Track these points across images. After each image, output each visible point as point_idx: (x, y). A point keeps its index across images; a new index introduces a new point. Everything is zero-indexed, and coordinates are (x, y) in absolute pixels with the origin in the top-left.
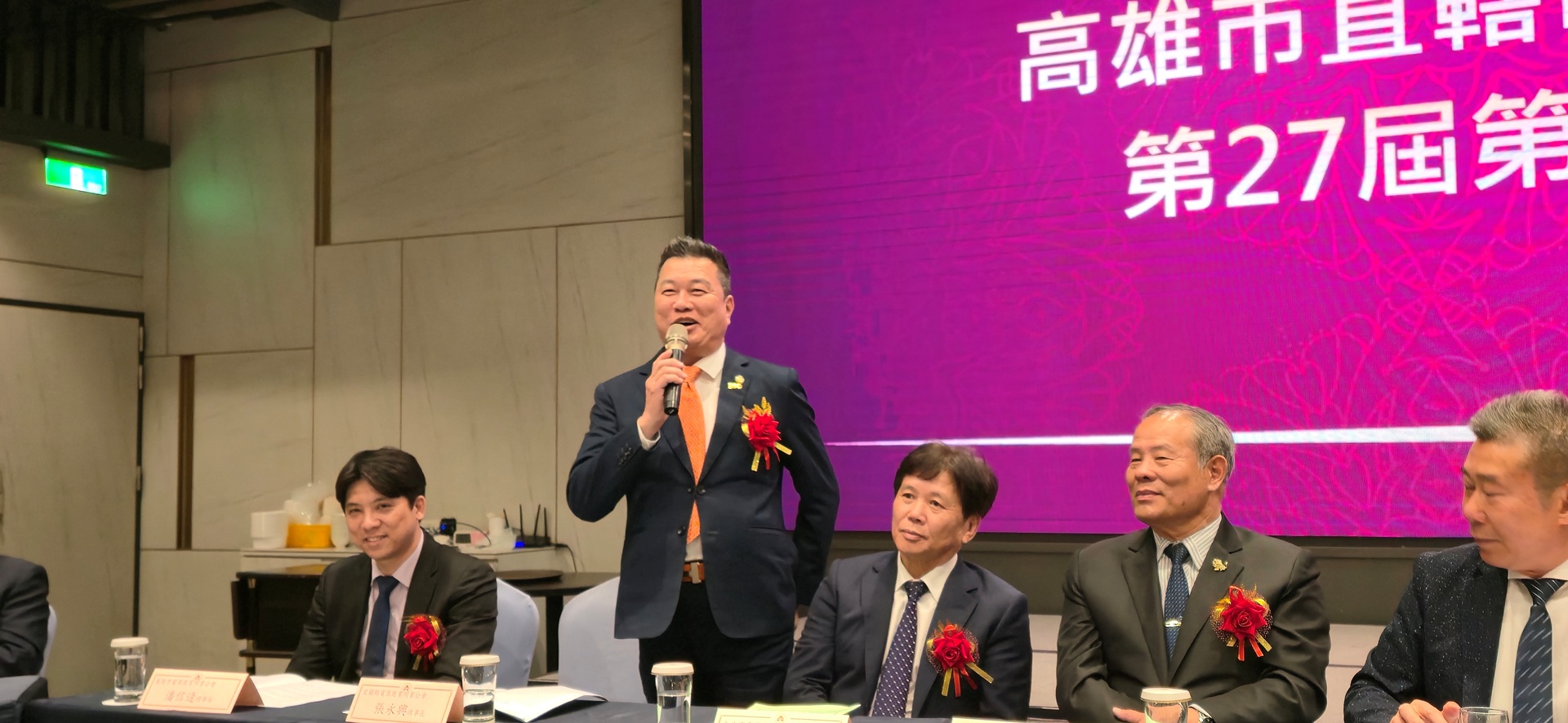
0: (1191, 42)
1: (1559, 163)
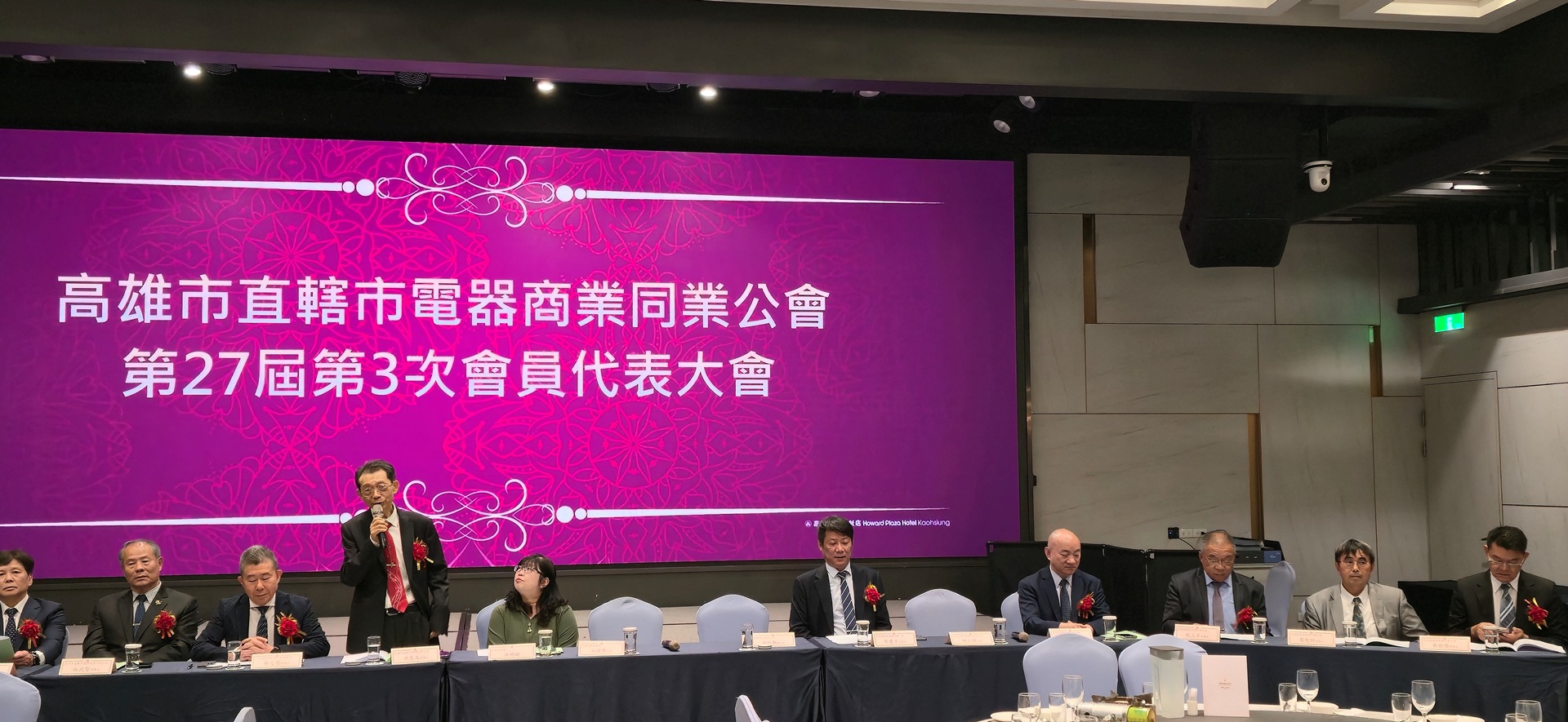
0: (165, 301)
1: (354, 386)
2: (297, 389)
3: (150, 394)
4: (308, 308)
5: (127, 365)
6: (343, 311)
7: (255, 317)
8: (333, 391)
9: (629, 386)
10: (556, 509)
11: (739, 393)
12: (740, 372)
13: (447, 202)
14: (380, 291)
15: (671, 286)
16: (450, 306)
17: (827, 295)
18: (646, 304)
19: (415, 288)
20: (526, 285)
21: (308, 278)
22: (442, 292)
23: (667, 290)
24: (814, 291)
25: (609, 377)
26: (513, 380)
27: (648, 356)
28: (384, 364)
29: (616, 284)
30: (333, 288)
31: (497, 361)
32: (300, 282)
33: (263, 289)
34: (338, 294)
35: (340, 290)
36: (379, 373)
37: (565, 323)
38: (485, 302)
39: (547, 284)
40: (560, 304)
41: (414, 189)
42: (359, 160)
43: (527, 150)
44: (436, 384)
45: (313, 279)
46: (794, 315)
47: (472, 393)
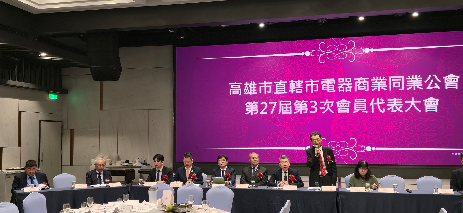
0: (255, 89)
1: (305, 111)
2: (290, 112)
3: (252, 114)
4: (292, 89)
5: (246, 106)
6: (302, 89)
7: (278, 92)
8: (299, 112)
9: (388, 109)
10: (366, 147)
11: (427, 111)
12: (427, 104)
13: (331, 56)
14: (312, 83)
15: (403, 77)
16: (332, 86)
17: (459, 77)
18: (394, 83)
19: (322, 82)
20: (355, 79)
21: (292, 80)
22: (330, 83)
23: (401, 78)
24: (454, 76)
25: (382, 106)
26: (352, 108)
27: (395, 99)
28: (313, 104)
29: (384, 77)
30: (299, 83)
31: (347, 103)
32: (290, 82)
33: (280, 84)
34: (300, 85)
35: (301, 83)
36: (312, 107)
37: (367, 90)
38: (342, 85)
39: (362, 78)
40: (366, 84)
41: (321, 53)
42: (306, 46)
43: (355, 38)
44: (328, 110)
45: (293, 80)
46: (446, 85)
47: (339, 112)
